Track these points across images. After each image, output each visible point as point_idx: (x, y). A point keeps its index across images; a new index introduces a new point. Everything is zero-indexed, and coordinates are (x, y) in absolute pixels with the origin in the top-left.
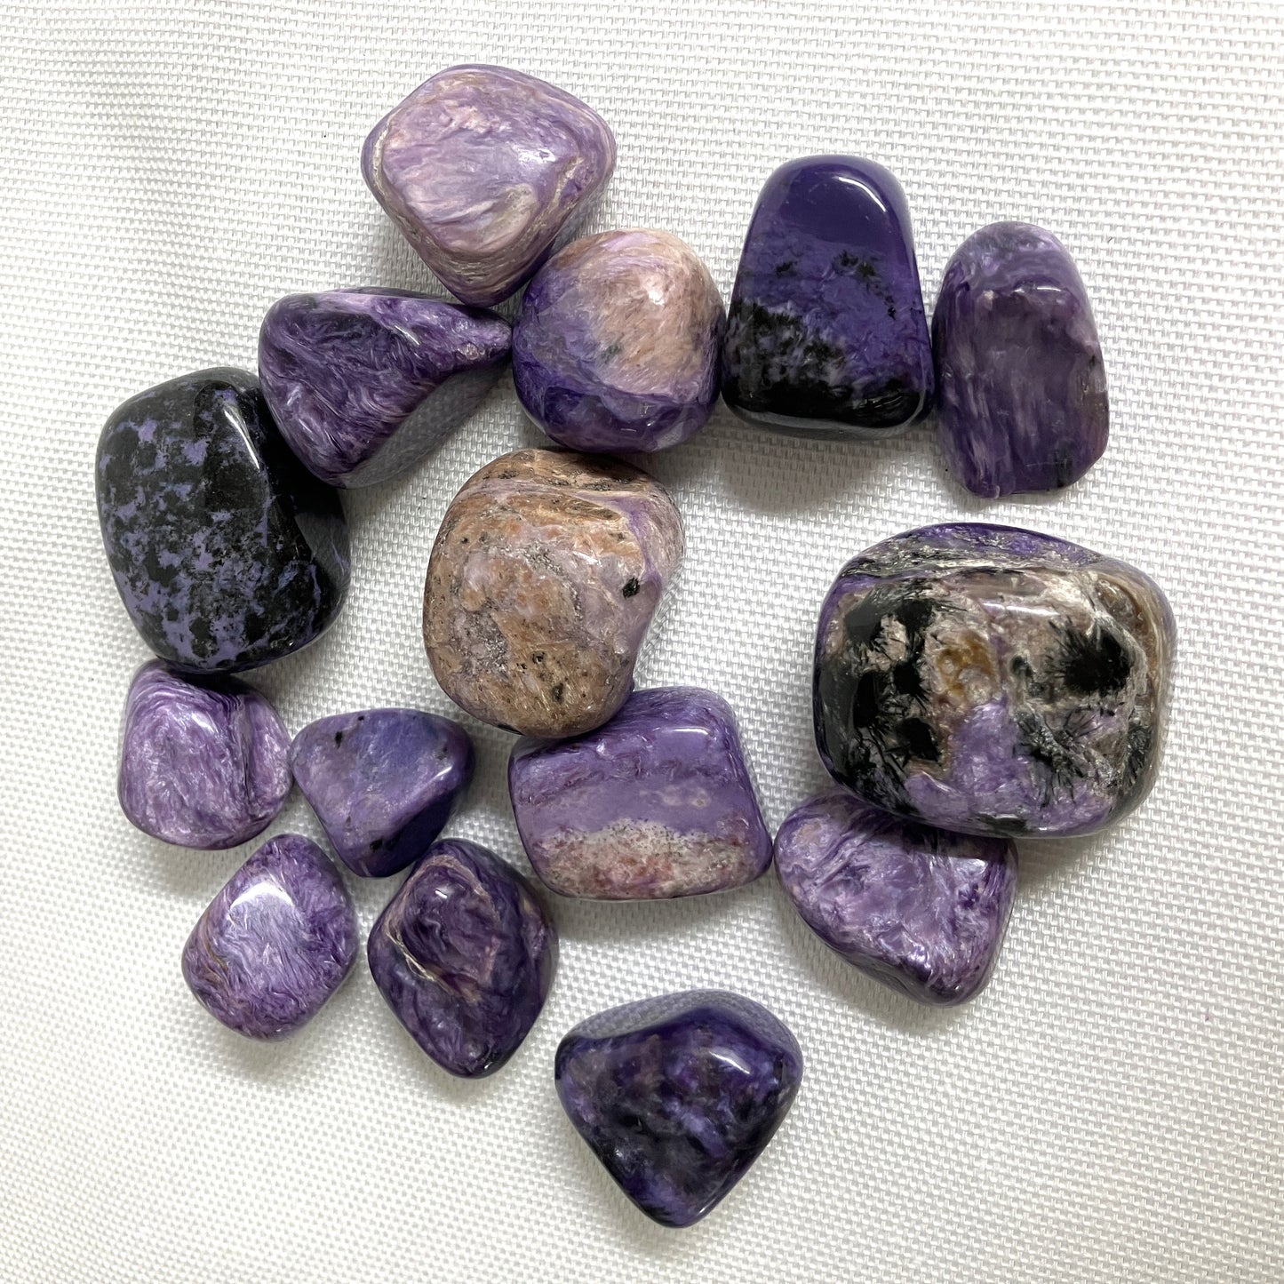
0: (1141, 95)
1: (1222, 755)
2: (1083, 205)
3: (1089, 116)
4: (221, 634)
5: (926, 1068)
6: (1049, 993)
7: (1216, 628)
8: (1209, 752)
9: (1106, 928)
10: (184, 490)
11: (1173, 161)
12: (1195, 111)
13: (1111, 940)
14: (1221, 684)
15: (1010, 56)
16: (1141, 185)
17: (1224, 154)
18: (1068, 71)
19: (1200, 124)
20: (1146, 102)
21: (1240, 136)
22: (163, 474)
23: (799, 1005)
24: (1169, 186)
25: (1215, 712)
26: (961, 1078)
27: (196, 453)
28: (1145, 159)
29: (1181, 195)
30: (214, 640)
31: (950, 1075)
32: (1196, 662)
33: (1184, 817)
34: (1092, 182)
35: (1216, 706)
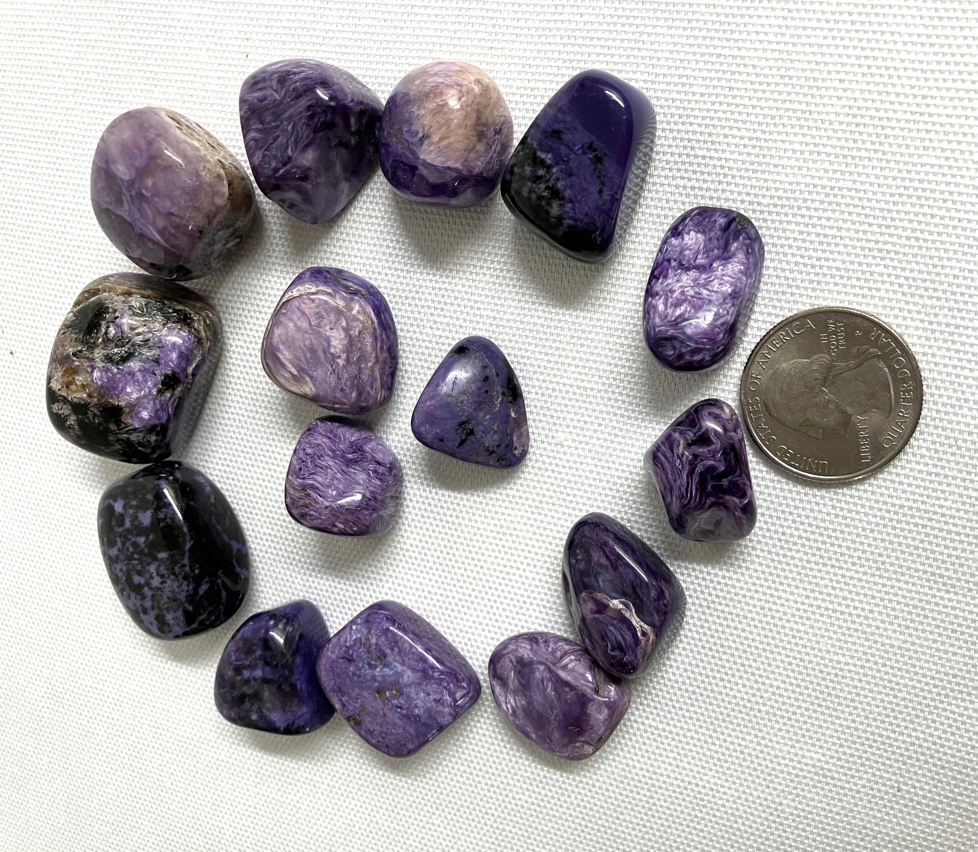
0: (855, 210)
1: (907, 627)
2: (820, 278)
3: (824, 222)
4: (171, 622)
5: (726, 813)
6: (802, 770)
7: (904, 548)
8: (900, 625)
9: (836, 731)
10: (141, 540)
11: (875, 253)
12: (889, 222)
13: (839, 738)
14: (907, 583)
15: (774, 181)
16: (856, 266)
17: (907, 250)
18: (810, 193)
19: (892, 230)
20: (859, 215)
21: (917, 239)
22: (129, 531)
23: (648, 771)
24: (873, 268)
25: (903, 600)
26: (748, 819)
27: (146, 518)
28: (858, 251)
29: (881, 275)
30: (168, 625)
31: (741, 817)
32: (892, 568)
33: (884, 665)
34: (826, 264)
35: (904, 597)
